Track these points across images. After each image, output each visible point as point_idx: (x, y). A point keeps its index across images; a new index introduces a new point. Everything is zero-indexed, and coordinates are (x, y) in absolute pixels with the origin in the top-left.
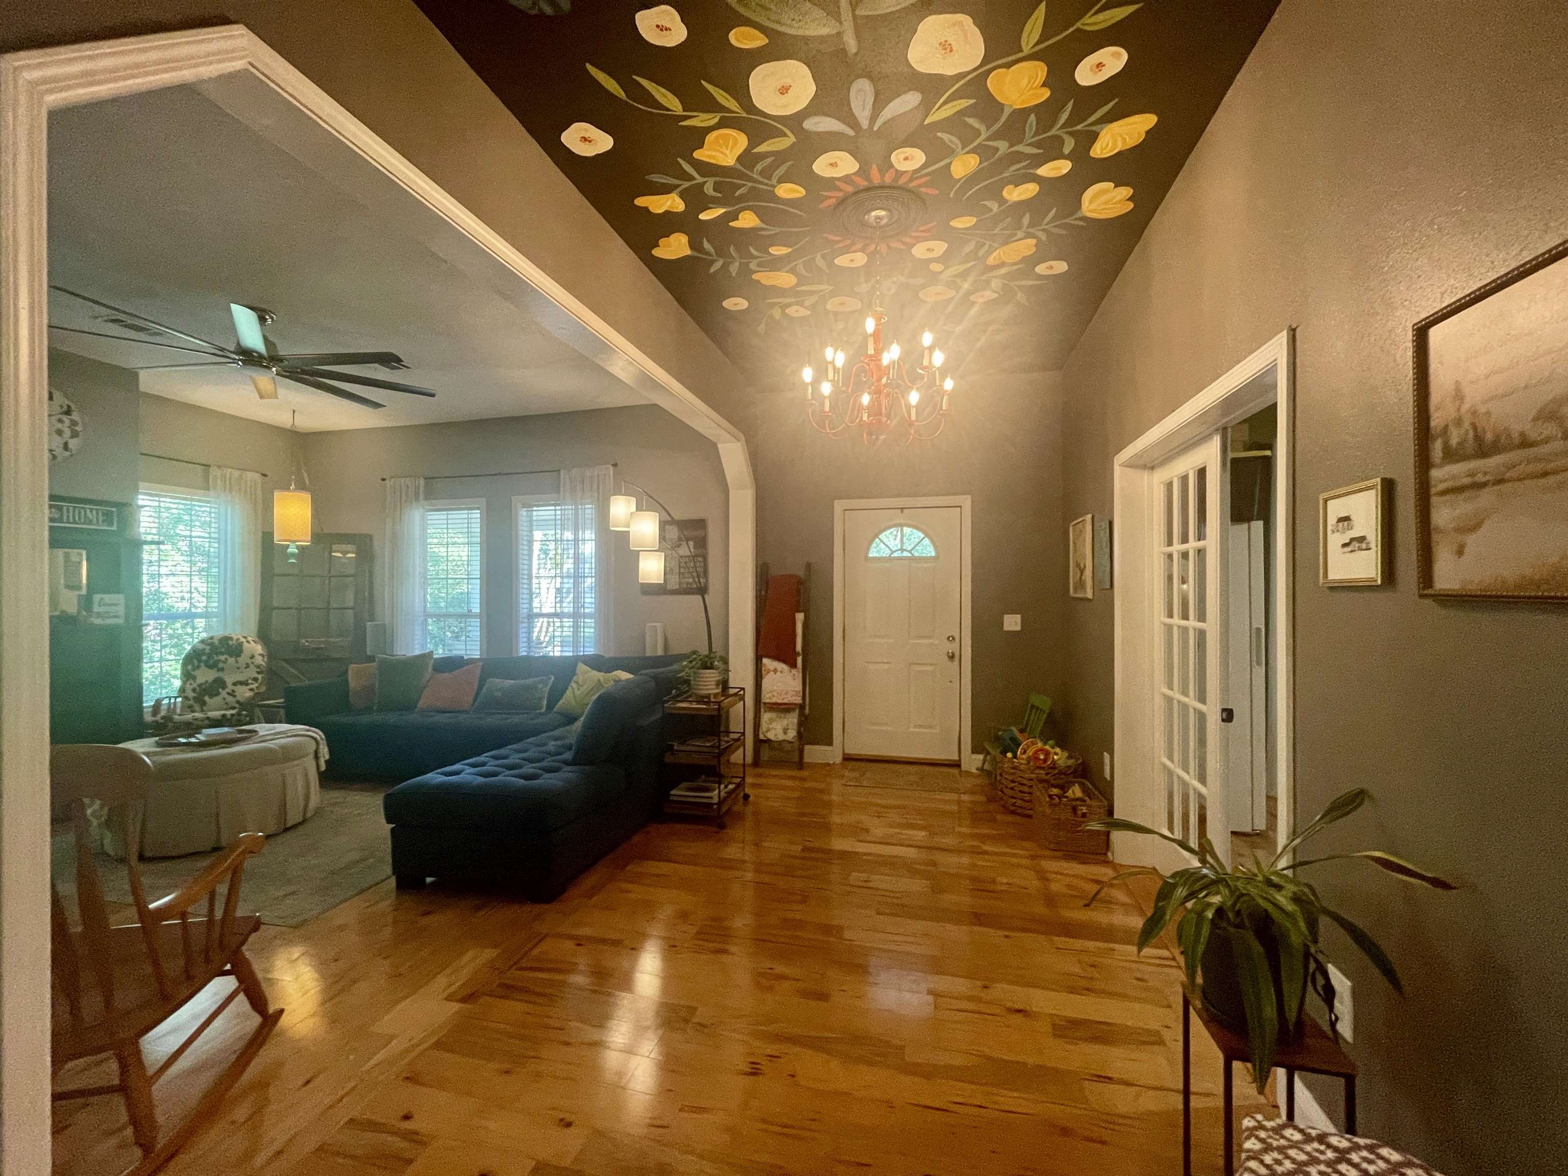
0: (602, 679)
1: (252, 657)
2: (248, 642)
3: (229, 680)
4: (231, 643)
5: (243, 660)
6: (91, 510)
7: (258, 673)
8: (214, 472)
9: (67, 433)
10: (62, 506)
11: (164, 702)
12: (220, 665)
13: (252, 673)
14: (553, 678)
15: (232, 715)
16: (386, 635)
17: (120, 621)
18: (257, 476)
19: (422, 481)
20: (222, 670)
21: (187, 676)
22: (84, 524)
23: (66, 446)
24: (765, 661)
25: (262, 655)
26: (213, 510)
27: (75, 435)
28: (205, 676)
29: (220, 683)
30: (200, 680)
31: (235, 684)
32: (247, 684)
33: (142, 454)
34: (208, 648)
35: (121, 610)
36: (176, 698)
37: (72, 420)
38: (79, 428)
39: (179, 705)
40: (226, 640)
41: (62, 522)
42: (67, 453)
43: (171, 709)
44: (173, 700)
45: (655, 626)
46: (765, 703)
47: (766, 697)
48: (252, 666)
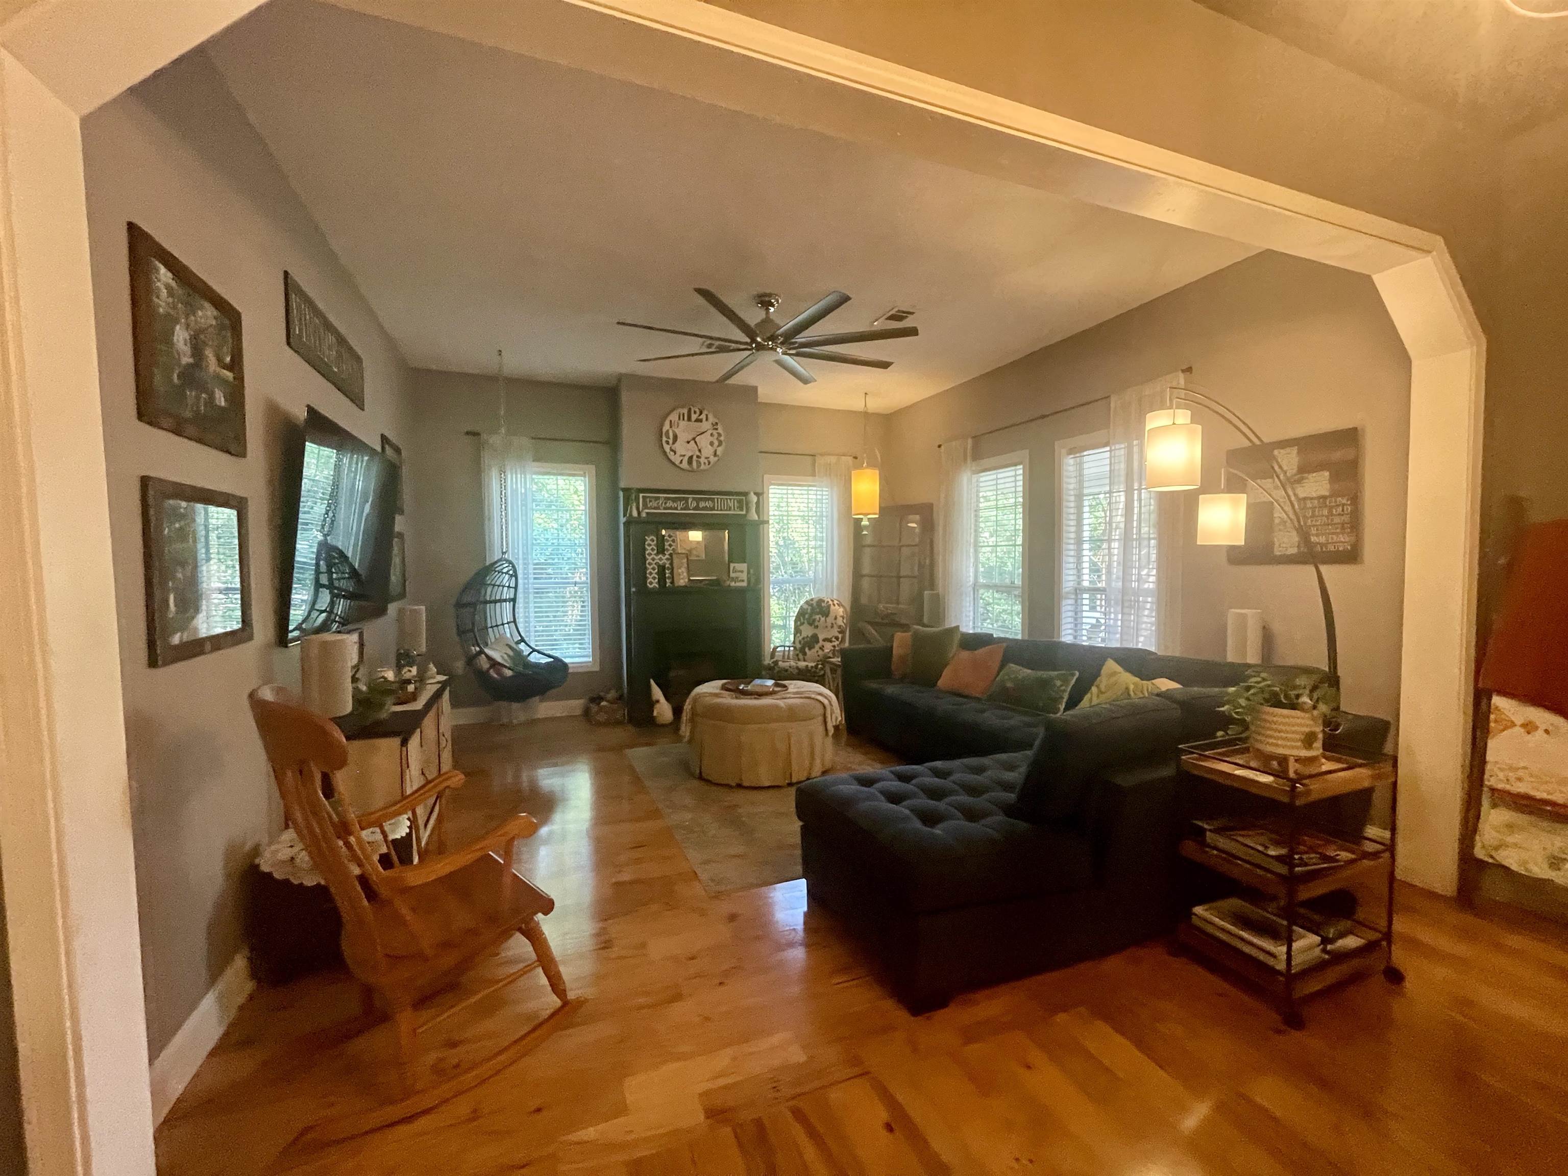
0: (1132, 687)
1: (836, 618)
2: (834, 605)
3: (821, 637)
4: (823, 605)
5: (830, 620)
6: (730, 499)
7: (840, 632)
8: (820, 461)
9: (716, 443)
10: (688, 498)
11: (779, 649)
12: (816, 623)
13: (835, 632)
14: (1077, 674)
15: (812, 667)
16: (939, 607)
17: (745, 584)
18: (850, 459)
19: (970, 441)
20: (817, 627)
21: (797, 631)
22: (726, 510)
23: (715, 455)
24: (1497, 701)
25: (843, 618)
26: (824, 493)
27: (720, 444)
28: (807, 631)
29: (815, 639)
30: (804, 634)
31: (824, 640)
32: (831, 641)
33: (761, 452)
34: (810, 608)
35: (744, 576)
36: (789, 647)
37: (718, 433)
38: (722, 438)
39: (791, 653)
40: (820, 601)
41: (715, 510)
42: (716, 459)
43: (785, 657)
44: (787, 649)
45: (1244, 616)
46: (1493, 790)
47: (1495, 777)
48: (835, 625)
